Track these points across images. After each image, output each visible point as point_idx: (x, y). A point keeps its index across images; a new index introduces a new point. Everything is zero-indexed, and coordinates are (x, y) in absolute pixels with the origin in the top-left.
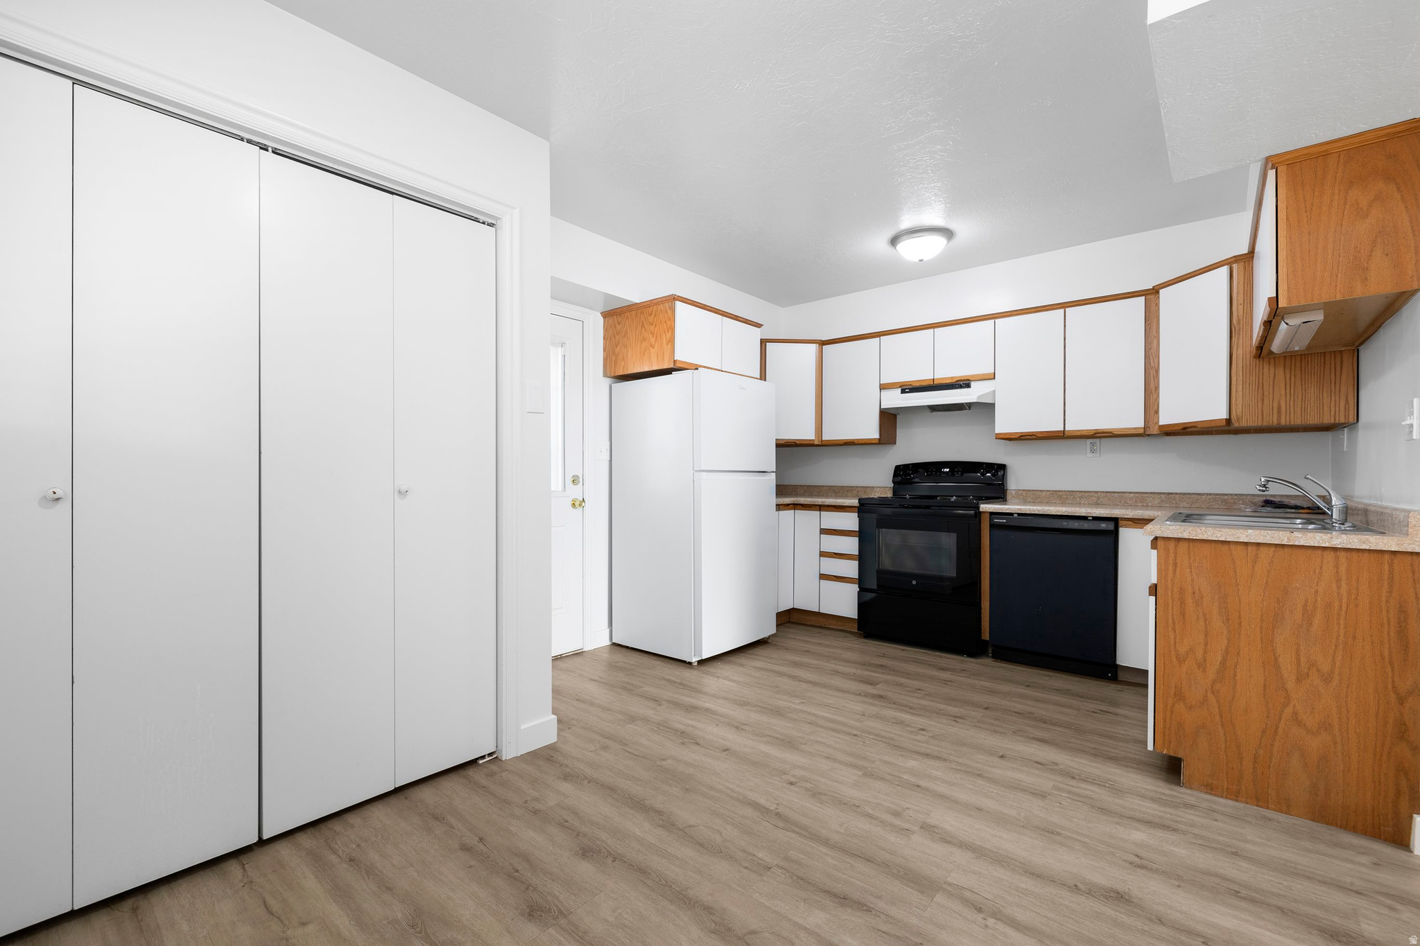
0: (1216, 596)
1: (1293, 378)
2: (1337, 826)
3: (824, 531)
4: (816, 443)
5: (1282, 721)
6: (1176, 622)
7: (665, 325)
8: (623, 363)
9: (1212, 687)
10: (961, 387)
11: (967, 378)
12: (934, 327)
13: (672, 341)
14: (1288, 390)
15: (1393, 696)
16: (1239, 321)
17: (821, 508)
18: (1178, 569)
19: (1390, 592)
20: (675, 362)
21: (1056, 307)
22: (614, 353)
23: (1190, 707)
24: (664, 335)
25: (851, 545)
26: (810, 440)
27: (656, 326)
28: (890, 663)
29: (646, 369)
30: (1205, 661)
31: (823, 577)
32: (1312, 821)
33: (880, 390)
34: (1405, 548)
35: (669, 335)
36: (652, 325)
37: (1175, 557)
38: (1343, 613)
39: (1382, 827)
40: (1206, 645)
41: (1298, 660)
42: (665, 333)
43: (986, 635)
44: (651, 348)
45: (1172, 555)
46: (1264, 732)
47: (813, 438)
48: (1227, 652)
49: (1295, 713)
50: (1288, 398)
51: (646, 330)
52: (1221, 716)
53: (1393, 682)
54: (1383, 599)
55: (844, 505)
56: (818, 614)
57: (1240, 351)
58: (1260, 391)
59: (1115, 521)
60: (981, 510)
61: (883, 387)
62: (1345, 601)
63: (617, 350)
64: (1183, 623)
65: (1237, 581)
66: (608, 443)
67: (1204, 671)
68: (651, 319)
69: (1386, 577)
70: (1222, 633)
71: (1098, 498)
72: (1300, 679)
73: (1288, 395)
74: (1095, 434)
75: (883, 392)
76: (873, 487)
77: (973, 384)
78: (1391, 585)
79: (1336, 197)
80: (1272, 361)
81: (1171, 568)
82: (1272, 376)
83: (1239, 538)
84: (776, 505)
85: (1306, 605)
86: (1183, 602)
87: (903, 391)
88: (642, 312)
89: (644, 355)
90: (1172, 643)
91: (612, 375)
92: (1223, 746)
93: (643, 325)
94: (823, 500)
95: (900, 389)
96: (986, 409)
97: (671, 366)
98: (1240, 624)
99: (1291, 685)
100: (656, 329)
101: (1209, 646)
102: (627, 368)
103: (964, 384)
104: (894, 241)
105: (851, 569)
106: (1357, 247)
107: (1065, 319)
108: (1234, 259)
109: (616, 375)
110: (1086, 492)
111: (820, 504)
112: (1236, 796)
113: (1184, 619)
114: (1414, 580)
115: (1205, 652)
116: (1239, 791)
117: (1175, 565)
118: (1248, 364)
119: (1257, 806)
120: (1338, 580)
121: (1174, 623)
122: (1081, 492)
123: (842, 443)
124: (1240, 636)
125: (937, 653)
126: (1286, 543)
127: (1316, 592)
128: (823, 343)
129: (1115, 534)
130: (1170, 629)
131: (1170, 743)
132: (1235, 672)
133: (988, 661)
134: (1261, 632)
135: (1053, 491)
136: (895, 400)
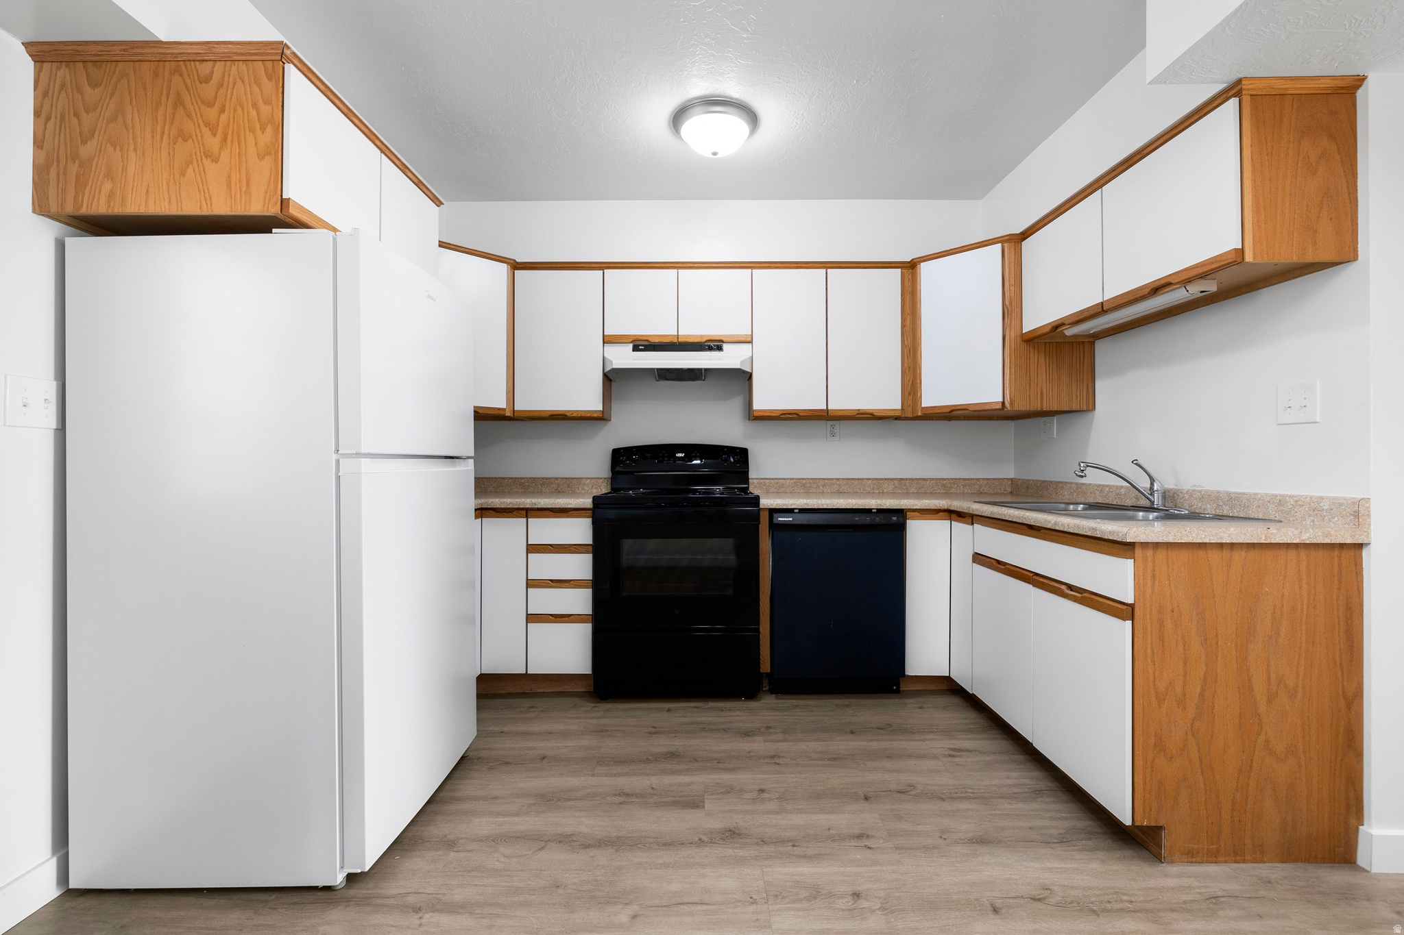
0: (1195, 613)
1: (1051, 364)
2: (1302, 861)
3: (532, 549)
4: (508, 414)
5: (1256, 752)
6: (1155, 652)
7: (253, 113)
8: (107, 186)
9: (1192, 727)
10: (710, 349)
11: (718, 338)
12: (678, 268)
13: (276, 152)
14: (1048, 372)
15: (1342, 702)
16: (1011, 302)
17: (528, 513)
18: (1157, 582)
19: (1339, 589)
20: (284, 203)
21: (817, 265)
22: (74, 156)
23: (1171, 758)
24: (250, 137)
25: (580, 566)
26: (499, 409)
27: (222, 110)
28: (678, 744)
29: (190, 207)
30: (1184, 695)
31: (531, 618)
32: (1282, 862)
33: (604, 343)
34: (1357, 540)
35: (266, 137)
36: (210, 105)
37: (1154, 567)
38: (1305, 616)
39: (1336, 850)
40: (1185, 675)
41: (1269, 677)
42: (252, 130)
43: (766, 667)
44: (207, 162)
45: (1150, 565)
46: (1240, 770)
47: (503, 405)
48: (1205, 680)
49: (1267, 741)
50: (1048, 384)
51: (189, 116)
52: (1201, 761)
53: (1343, 686)
54: (1335, 597)
55: (569, 506)
56: (526, 677)
57: (1013, 334)
58: (1028, 378)
59: (901, 513)
60: (761, 506)
61: (607, 340)
62: (1305, 603)
63: (85, 151)
64: (1163, 651)
65: (1213, 590)
66: (50, 388)
67: (1184, 708)
68: (208, 90)
69: (1336, 571)
70: (1200, 658)
71: (840, 486)
72: (1270, 700)
73: (1048, 381)
74: (858, 414)
75: (607, 347)
76: (581, 478)
77: (725, 346)
78: (1340, 582)
79: (1292, 145)
80: (1036, 346)
81: (1149, 582)
82: (1036, 361)
83: (1221, 538)
84: (476, 510)
85: (1274, 612)
86: (1161, 623)
87: (636, 349)
88: (177, 70)
89: (183, 174)
90: (1152, 679)
91: (69, 209)
92: (1204, 799)
93: (179, 102)
94: (534, 501)
95: (631, 346)
96: (741, 379)
97: (273, 210)
98: (1217, 644)
99: (1262, 708)
100: (224, 117)
101: (1188, 677)
102: (123, 198)
103: (715, 345)
104: (678, 117)
105: (580, 601)
106: (1308, 206)
107: (827, 281)
108: (1008, 238)
109: (83, 211)
110: (828, 479)
111: (528, 506)
112: (1216, 857)
113: (1163, 645)
114: (1357, 573)
115: (1184, 685)
116: (1218, 851)
117: (1154, 577)
118: (1018, 347)
119: (1235, 862)
120: (1300, 580)
121: (1153, 653)
122: (824, 479)
123: (547, 415)
124: (1217, 658)
125: (711, 704)
126: (1264, 542)
127: (1283, 595)
128: (516, 266)
129: (901, 528)
130: (1149, 660)
131: (1151, 809)
132: (1213, 704)
133: (769, 700)
134: (1236, 651)
135: (797, 479)
136: (624, 358)
